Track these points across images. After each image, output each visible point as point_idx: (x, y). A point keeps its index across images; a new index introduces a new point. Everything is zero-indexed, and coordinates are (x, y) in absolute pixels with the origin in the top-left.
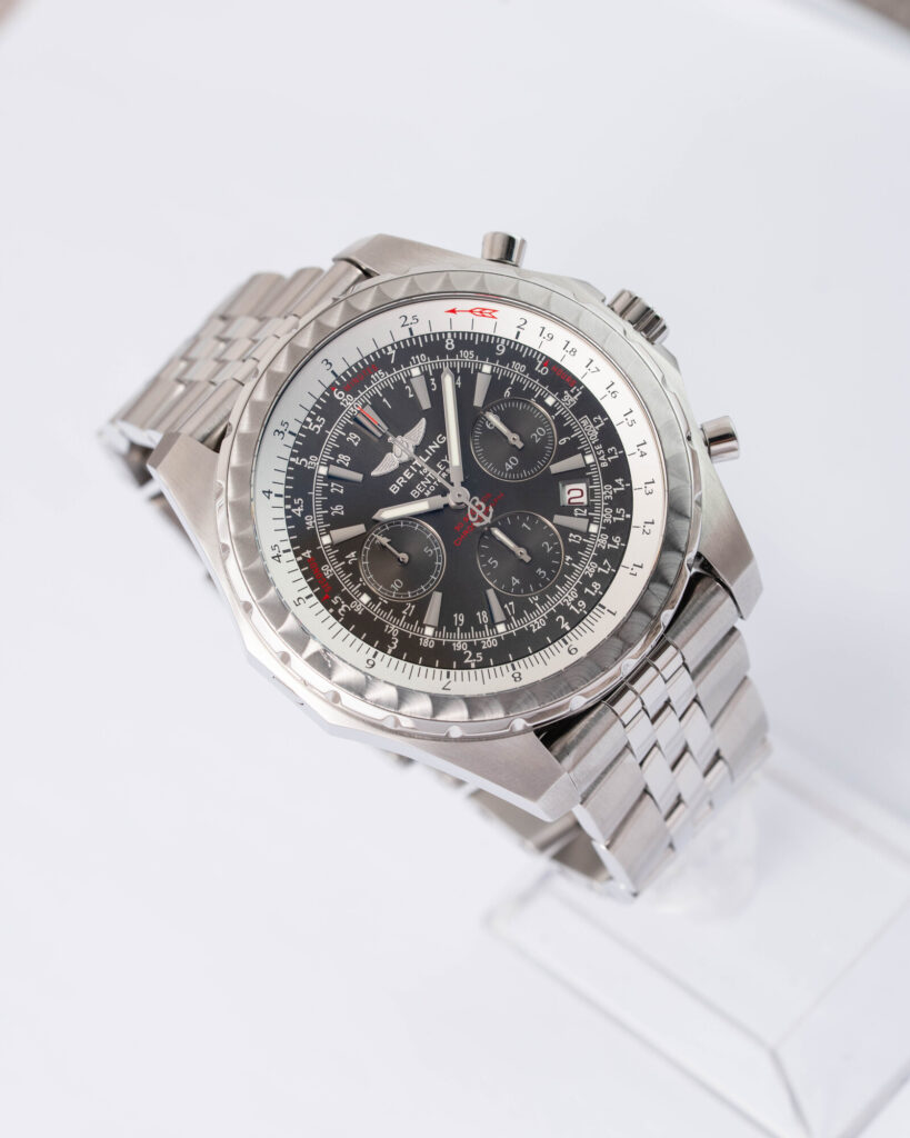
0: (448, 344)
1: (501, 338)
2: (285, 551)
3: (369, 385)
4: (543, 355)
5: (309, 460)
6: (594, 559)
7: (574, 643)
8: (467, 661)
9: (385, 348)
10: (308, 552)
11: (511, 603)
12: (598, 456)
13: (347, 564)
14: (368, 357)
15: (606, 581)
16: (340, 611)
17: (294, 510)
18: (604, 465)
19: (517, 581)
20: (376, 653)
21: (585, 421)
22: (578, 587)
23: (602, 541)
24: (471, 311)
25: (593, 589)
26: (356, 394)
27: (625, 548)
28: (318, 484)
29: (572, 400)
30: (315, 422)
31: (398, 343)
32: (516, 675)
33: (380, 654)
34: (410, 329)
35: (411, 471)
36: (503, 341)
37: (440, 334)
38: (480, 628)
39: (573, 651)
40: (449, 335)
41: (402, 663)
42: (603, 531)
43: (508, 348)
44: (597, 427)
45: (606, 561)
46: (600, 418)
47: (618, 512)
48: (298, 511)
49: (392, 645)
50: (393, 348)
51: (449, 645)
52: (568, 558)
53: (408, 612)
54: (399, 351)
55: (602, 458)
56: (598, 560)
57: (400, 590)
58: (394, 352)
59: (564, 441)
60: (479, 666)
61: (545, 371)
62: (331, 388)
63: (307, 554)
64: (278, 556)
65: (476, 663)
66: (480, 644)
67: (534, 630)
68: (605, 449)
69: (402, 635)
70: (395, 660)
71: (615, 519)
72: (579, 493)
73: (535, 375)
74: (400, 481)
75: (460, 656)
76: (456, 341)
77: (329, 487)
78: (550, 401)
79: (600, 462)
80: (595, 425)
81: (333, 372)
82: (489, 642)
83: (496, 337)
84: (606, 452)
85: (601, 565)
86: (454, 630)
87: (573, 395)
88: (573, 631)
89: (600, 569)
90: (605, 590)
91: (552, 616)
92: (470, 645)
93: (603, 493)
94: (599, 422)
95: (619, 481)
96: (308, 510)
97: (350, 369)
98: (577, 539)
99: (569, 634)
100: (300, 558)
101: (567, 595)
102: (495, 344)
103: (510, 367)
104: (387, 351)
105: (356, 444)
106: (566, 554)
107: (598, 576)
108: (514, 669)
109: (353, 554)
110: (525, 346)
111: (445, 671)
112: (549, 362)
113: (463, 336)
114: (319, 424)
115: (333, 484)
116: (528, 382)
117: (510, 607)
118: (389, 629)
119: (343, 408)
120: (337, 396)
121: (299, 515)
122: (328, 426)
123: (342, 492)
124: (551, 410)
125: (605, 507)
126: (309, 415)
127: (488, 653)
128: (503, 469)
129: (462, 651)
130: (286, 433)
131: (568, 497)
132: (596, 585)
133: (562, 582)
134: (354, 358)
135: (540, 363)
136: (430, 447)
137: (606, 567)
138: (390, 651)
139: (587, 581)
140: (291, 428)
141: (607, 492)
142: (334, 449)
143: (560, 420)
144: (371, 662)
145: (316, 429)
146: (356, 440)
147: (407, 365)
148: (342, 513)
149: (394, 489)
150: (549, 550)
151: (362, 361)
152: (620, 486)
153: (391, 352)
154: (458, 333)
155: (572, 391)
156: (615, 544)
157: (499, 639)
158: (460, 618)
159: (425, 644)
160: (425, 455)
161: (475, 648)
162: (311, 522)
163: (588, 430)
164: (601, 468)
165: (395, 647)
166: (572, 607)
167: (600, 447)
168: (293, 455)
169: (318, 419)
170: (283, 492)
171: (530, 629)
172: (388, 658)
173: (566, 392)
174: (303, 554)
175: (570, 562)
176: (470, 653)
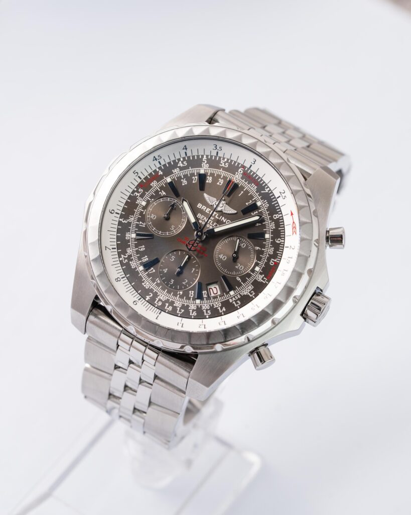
0: (276, 216)
1: (284, 240)
2: (159, 162)
3: (249, 183)
4: (280, 261)
5: (206, 164)
6: (183, 305)
7: (139, 303)
8: (122, 256)
9: (268, 187)
10: (162, 173)
11: (154, 271)
12: (234, 297)
13: (159, 192)
14: (262, 180)
15: (173, 313)
16: (136, 193)
17: (180, 162)
18: (231, 301)
19: (165, 272)
20: (118, 214)
21: (251, 287)
22: (168, 300)
23: (192, 307)
24: (294, 222)
25: (168, 307)
26: (242, 178)
27: (191, 318)
28: (195, 171)
29: (260, 279)
30: (225, 163)
31: (272, 192)
32: (119, 279)
33: (119, 216)
34: (280, 197)
35: (210, 212)
37: (281, 211)
38: (139, 259)
39: (135, 303)
40: (281, 215)
41: (116, 226)
42: (197, 306)
43: (280, 244)
44: (249, 294)
45: (183, 311)
46: (253, 294)
47: (209, 311)
48: (180, 164)
49: (124, 220)
50: (269, 191)
51: (129, 246)
52: (181, 293)
53: (141, 224)
54: (268, 194)
55: (234, 299)
56: (183, 307)
57: (151, 219)
58: (267, 191)
59: (239, 279)
60: (121, 262)
61: (272, 263)
62: (243, 167)
63: (161, 173)
64: (156, 159)
65: (122, 260)
66: (132, 260)
67: (143, 284)
68: (239, 299)
69: (129, 224)
70: (117, 223)
71: (205, 311)
72: (215, 292)
73: (269, 259)
74: (204, 208)
75: (124, 252)
76: (278, 219)
77: (195, 176)
78: (257, 269)
79: (232, 298)
80: (250, 292)
81: (251, 165)
82: (133, 264)
83: (284, 237)
84: (237, 300)
85: (181, 308)
86: (136, 247)
87: (263, 279)
88: (146, 302)
89: (179, 309)
90: (169, 313)
91: (152, 290)
92: (130, 256)
93: (216, 303)
94: (251, 294)
95: (224, 309)
96: (181, 169)
97: (254, 173)
98: (192, 295)
99: (144, 300)
100: (158, 170)
101: (163, 296)
102: (281, 238)
103: (271, 247)
104: (267, 188)
105: (218, 184)
106: (183, 292)
107: (175, 308)
108: (122, 278)
109: (164, 193)
110: (282, 252)
111: (116, 247)
112: (277, 265)
113: (281, 222)
114: (225, 165)
115: (196, 177)
116: (265, 257)
117: (152, 270)
118: (131, 217)
119: (234, 174)
120: (240, 170)
121: (179, 165)
122: (224, 169)
123: (194, 182)
124: (253, 270)
125: (210, 305)
126: (228, 160)
127: (128, 265)
128: (220, 254)
129: (127, 253)
130: (217, 151)
131: (213, 287)
132: (170, 308)
133: (169, 292)
134: (260, 174)
135: (276, 260)
136: (223, 218)
137: (180, 311)
138: (121, 220)
139: (172, 303)
140: (219, 152)
141: (217, 304)
142: (214, 174)
143: (249, 275)
144: (113, 212)
145: (222, 164)
146: (220, 183)
147: (262, 199)
148: (183, 184)
149: (199, 206)
150: (183, 283)
151: (259, 178)
152: (221, 310)
154: (283, 219)
155: (264, 278)
156: (192, 313)
157: (136, 268)
158: (142, 248)
159: (127, 235)
160: (219, 217)
161: (130, 258)
162: (176, 171)
163: (247, 290)
164: (229, 300)
165: (123, 222)
166: (157, 299)
167: (239, 297)
168: (207, 156)
169: (227, 164)
170: (188, 155)
171: (143, 282)
172: (117, 219)
173: (263, 275)
174: (160, 171)
175: (180, 294)
176: (126, 257)
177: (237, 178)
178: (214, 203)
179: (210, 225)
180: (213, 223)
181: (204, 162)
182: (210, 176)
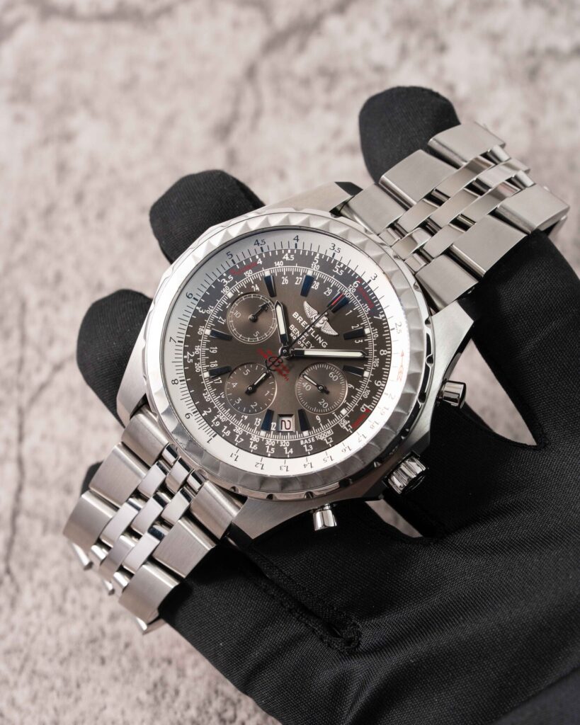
0: (384, 351)
1: (386, 384)
2: (261, 248)
3: (361, 303)
4: (373, 409)
5: (317, 264)
6: (244, 433)
7: (193, 417)
8: (188, 353)
9: (384, 313)
11: (221, 382)
12: (307, 439)
13: (252, 285)
14: (378, 302)
15: (230, 439)
16: (224, 280)
17: (287, 255)
18: (302, 443)
19: (234, 386)
20: (197, 300)
21: (330, 433)
22: (228, 422)
23: (255, 438)
24: (402, 366)
25: (226, 431)
26: (355, 294)
27: (250, 452)
28: (301, 269)
29: (344, 425)
30: (340, 269)
31: (386, 321)
32: (176, 382)
33: (196, 303)
34: (394, 329)
35: (306, 325)
36: (383, 385)
37: (391, 347)
38: (208, 362)
39: (188, 416)
40: (389, 352)
41: (190, 315)
42: (261, 439)
43: (379, 388)
44: (326, 440)
45: (242, 440)
46: (331, 441)
47: (272, 449)
48: (286, 257)
49: (201, 310)
50: (383, 318)
51: (199, 343)
52: (246, 417)
53: (221, 320)
54: (381, 321)
55: (306, 441)
56: (244, 435)
57: (234, 316)
59: (318, 418)
60: (185, 360)
61: (363, 409)
62: (360, 279)
63: (260, 262)
64: (258, 244)
65: (187, 359)
66: (198, 361)
67: (204, 394)
68: (312, 444)
69: (206, 316)
70: (192, 311)
71: (268, 447)
72: (288, 427)
73: (361, 403)
74: (300, 319)
75: (192, 350)
76: (385, 356)
77: (299, 276)
78: (344, 412)
79: (304, 440)
80: (327, 438)
81: (370, 281)
82: (198, 367)
83: (386, 381)
84: (310, 444)
85: (241, 436)
86: (207, 347)
87: (347, 426)
88: (201, 418)
89: (238, 436)
90: (225, 438)
91: (212, 405)
92: (198, 356)
93: (284, 441)
94: (329, 441)
95: (291, 451)
96: (286, 263)
97: (372, 291)
98: (257, 423)
99: (200, 415)
100: (257, 257)
101: (224, 415)
102: (382, 380)
103: (367, 388)
104: (382, 314)
105: (325, 293)
106: (249, 416)
107: (233, 434)
108: (181, 381)
109: (258, 289)
110: (379, 399)
111: (183, 340)
112: (368, 413)
113: (388, 361)
114: (339, 272)
115: (301, 278)
116: (356, 399)
117: (219, 381)
118: (211, 308)
119: (348, 287)
120: (355, 283)
121: (284, 258)
122: (337, 276)
123: (296, 283)
124: (338, 413)
125: (276, 442)
126: (345, 266)
127: (192, 366)
128: (304, 381)
129: (194, 351)
130: (334, 251)
131: (286, 420)
132: (228, 433)
133: (232, 413)
134: (378, 294)
135: (368, 407)
136: (320, 338)
137: (239, 439)
138: (198, 308)
139: (231, 428)
140: (336, 254)
142: (323, 280)
143: (332, 418)
144: (190, 296)
145: (336, 270)
146: (327, 293)
147: (372, 326)
148: (283, 283)
149: (295, 315)
150: (252, 406)
151: (376, 298)
152: (288, 451)
153: (381, 317)
154: (390, 358)
155: (349, 426)
156: (253, 446)
157: (200, 373)
158: (214, 350)
159: (200, 329)
160: (315, 334)
161: (196, 359)
162: (279, 264)
163: (324, 434)
164: (299, 441)
165: (200, 311)
166: (216, 418)
167: (313, 441)
168: (321, 255)
169: (342, 271)
170: (298, 248)
171: (205, 392)
172: (194, 307)
173: (349, 422)
174: (260, 260)
175: (244, 418)
176: (193, 356)
177: (349, 292)
178: (313, 316)
179: (302, 343)
180: (305, 341)
181: (315, 261)
182: (317, 281)
